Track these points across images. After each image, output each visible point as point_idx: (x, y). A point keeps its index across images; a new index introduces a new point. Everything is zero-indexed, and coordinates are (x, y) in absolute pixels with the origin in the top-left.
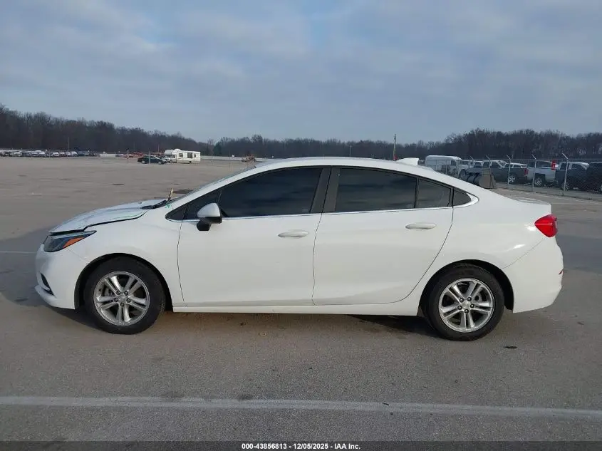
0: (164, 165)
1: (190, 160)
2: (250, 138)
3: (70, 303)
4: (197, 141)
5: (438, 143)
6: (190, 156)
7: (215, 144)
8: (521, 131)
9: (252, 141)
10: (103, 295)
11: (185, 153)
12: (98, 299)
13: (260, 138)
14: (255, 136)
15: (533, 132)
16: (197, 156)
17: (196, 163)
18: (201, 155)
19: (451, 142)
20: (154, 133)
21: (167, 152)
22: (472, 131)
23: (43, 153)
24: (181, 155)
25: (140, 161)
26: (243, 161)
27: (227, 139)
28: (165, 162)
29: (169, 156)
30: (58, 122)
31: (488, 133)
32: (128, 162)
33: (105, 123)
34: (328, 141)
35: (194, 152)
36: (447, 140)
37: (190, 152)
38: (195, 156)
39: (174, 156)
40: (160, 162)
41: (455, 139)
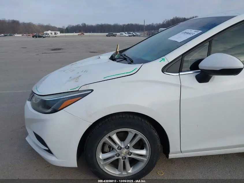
0: (45, 38)
2: (81, 25)
3: (72, 161)
4: (58, 27)
6: (55, 34)
7: (65, 28)
9: (82, 26)
10: (103, 152)
11: (53, 32)
12: (101, 157)
13: (85, 24)
14: (83, 23)
16: (59, 34)
17: (58, 37)
19: (165, 23)
20: (38, 24)
21: (45, 32)
22: (174, 18)
24: (51, 34)
25: (33, 37)
26: (78, 35)
27: (70, 25)
28: (45, 37)
29: (46, 34)
32: (28, 38)
34: (114, 24)
35: (57, 32)
36: (163, 22)
37: (55, 32)
38: (58, 33)
39: (48, 34)
40: (42, 37)
41: (167, 22)
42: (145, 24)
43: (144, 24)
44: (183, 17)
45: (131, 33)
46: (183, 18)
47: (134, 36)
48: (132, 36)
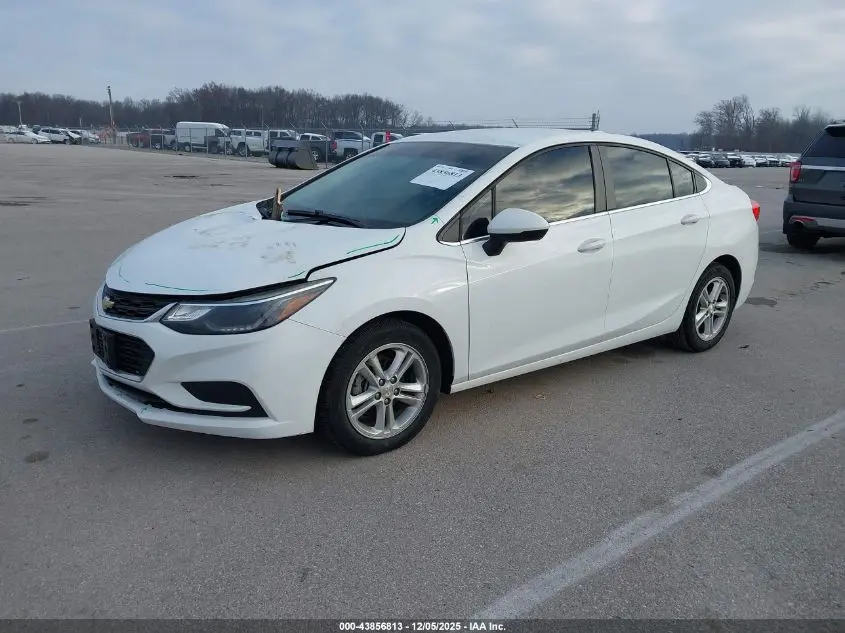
5: (156, 103)
8: (269, 89)
15: (283, 90)
19: (175, 101)
22: (205, 86)
31: (227, 90)
36: (168, 99)
41: (182, 97)
42: (114, 100)
43: (108, 100)
44: (238, 87)
45: (58, 133)
46: (235, 89)
47: (74, 142)
48: (64, 142)
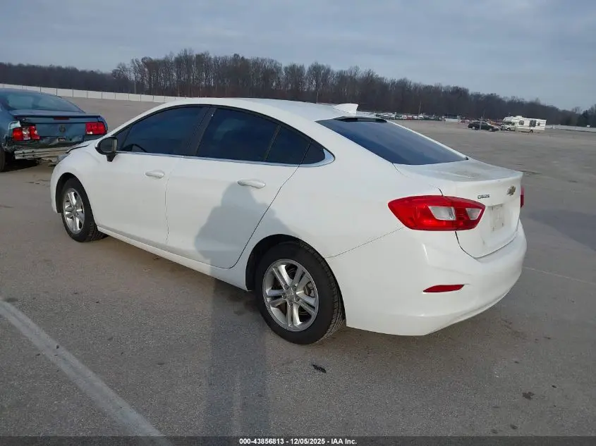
0: (494, 133)
1: (532, 128)
4: (561, 109)
6: (532, 124)
7: (581, 113)
11: (527, 121)
16: (542, 124)
17: (539, 132)
18: (547, 124)
21: (507, 119)
23: (393, 116)
24: (522, 123)
25: (470, 126)
28: (497, 130)
29: (509, 123)
30: (416, 87)
33: (460, 89)
35: (538, 121)
37: (534, 119)
38: (539, 125)
39: (513, 124)
40: (491, 130)
